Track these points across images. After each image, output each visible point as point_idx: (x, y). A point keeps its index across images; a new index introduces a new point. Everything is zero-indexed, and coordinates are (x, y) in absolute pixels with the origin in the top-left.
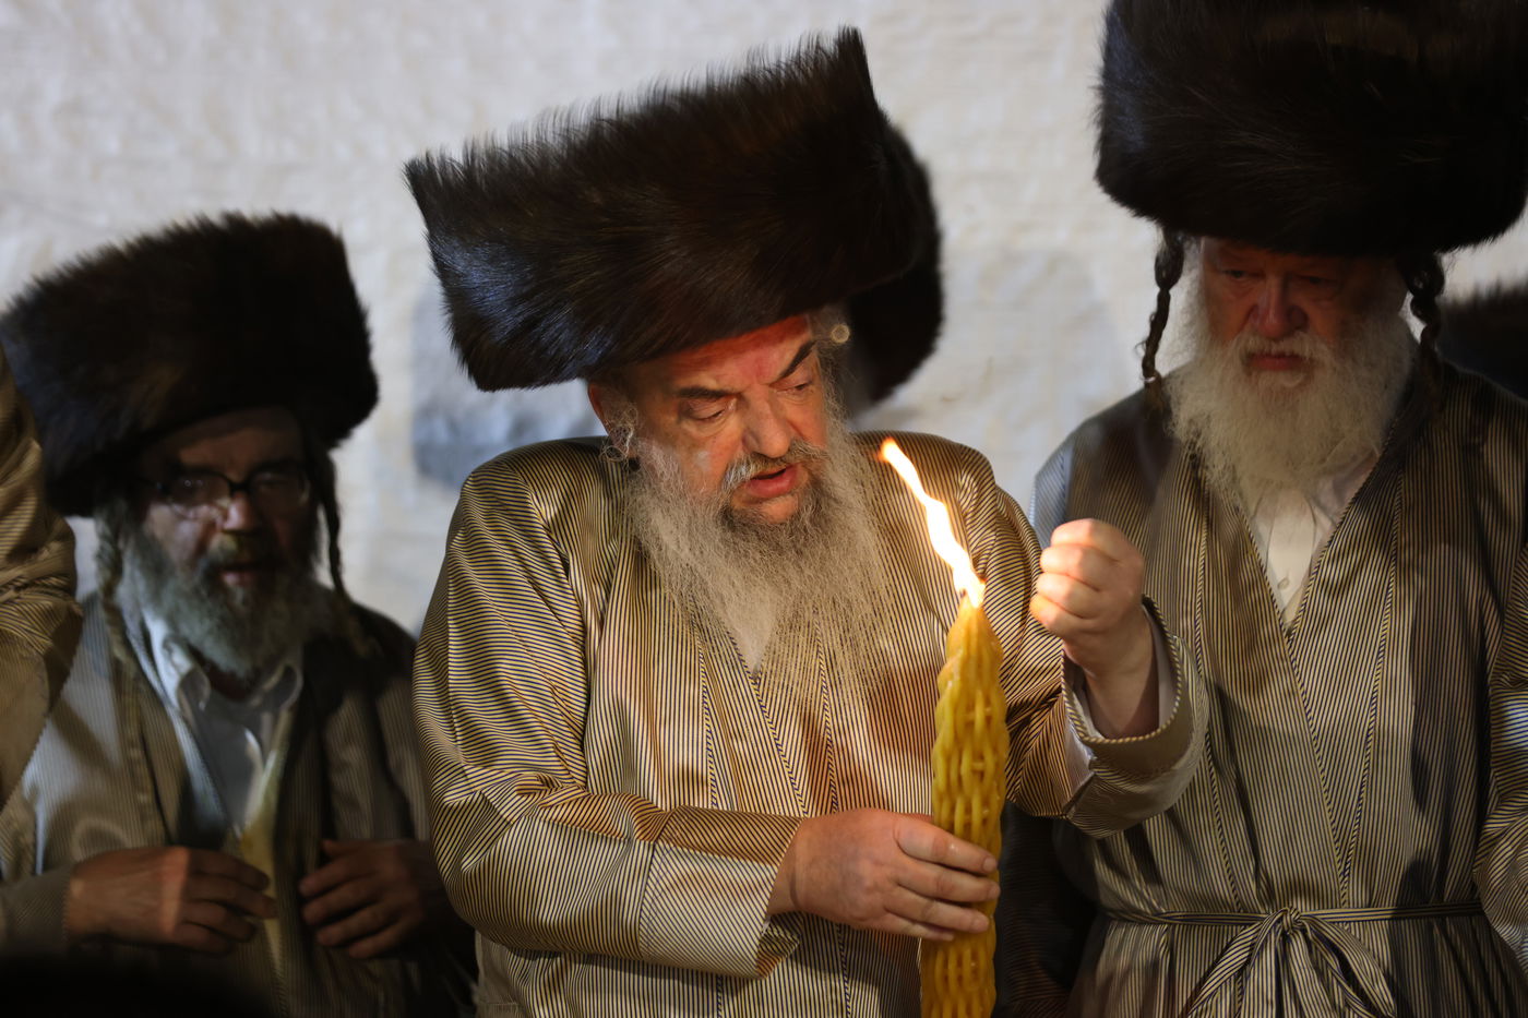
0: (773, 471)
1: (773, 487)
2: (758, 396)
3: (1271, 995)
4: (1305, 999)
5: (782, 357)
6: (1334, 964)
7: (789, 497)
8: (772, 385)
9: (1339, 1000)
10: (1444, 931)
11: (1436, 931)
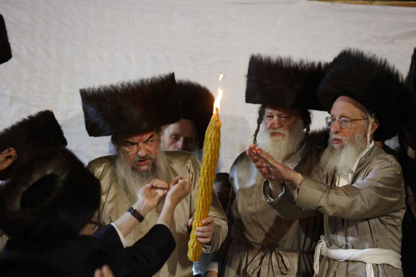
0: (143, 160)
1: (142, 163)
2: (141, 144)
3: (268, 263)
4: (274, 264)
5: (146, 137)
6: (280, 258)
7: (146, 166)
8: (144, 142)
9: (280, 266)
10: (303, 256)
11: (302, 256)
